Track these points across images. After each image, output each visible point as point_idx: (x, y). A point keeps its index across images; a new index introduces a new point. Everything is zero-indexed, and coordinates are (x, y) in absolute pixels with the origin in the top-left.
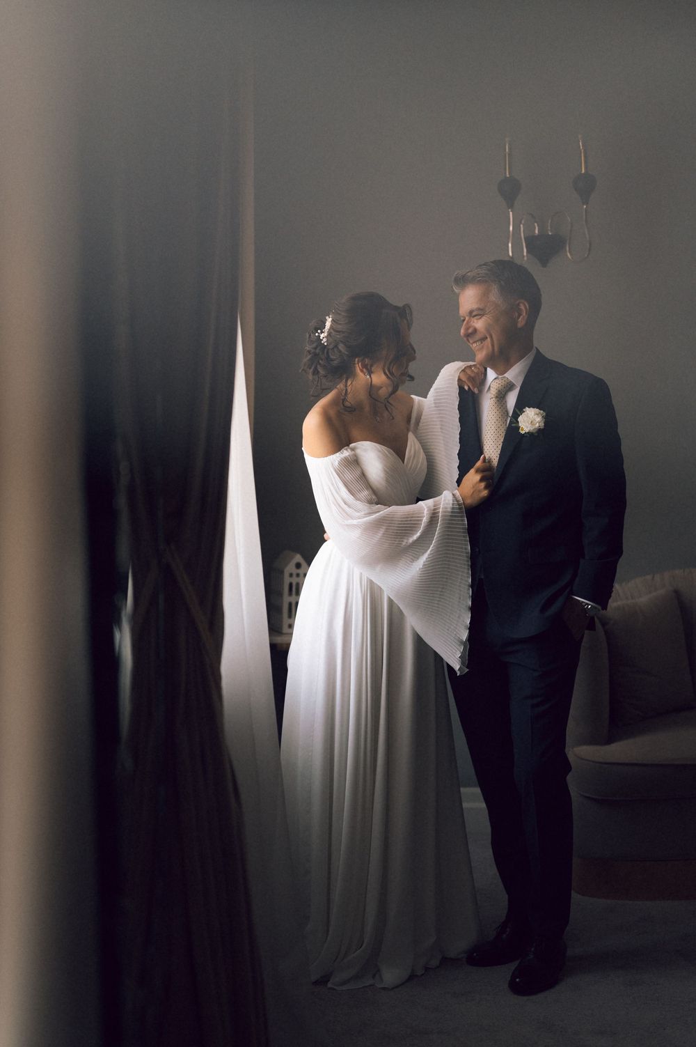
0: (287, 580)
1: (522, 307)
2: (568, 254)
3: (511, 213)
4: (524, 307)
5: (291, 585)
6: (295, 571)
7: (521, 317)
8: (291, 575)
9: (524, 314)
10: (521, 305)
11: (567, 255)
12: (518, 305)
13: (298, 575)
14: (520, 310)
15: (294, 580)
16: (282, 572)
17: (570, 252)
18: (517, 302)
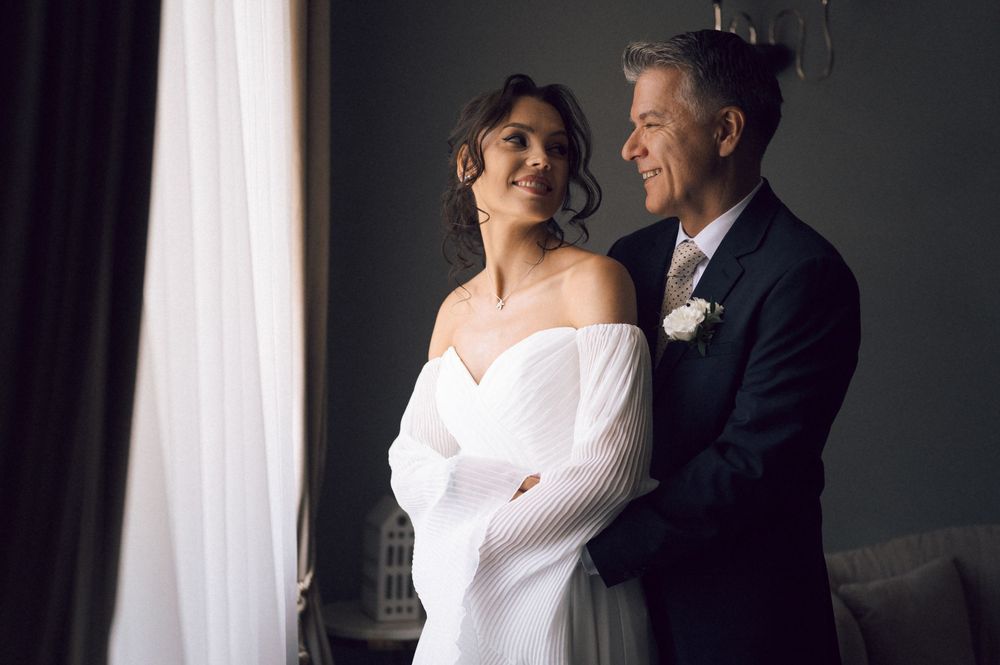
0: (385, 543)
1: (733, 121)
2: (800, 72)
3: (718, 12)
4: (735, 117)
5: (391, 550)
6: (397, 529)
7: (729, 137)
8: (391, 535)
9: (734, 134)
10: (732, 115)
11: (796, 73)
12: (727, 115)
13: (401, 535)
14: (728, 123)
15: (396, 542)
16: (377, 530)
17: (802, 68)
18: (725, 111)
